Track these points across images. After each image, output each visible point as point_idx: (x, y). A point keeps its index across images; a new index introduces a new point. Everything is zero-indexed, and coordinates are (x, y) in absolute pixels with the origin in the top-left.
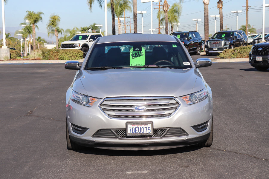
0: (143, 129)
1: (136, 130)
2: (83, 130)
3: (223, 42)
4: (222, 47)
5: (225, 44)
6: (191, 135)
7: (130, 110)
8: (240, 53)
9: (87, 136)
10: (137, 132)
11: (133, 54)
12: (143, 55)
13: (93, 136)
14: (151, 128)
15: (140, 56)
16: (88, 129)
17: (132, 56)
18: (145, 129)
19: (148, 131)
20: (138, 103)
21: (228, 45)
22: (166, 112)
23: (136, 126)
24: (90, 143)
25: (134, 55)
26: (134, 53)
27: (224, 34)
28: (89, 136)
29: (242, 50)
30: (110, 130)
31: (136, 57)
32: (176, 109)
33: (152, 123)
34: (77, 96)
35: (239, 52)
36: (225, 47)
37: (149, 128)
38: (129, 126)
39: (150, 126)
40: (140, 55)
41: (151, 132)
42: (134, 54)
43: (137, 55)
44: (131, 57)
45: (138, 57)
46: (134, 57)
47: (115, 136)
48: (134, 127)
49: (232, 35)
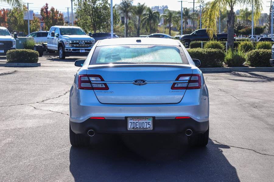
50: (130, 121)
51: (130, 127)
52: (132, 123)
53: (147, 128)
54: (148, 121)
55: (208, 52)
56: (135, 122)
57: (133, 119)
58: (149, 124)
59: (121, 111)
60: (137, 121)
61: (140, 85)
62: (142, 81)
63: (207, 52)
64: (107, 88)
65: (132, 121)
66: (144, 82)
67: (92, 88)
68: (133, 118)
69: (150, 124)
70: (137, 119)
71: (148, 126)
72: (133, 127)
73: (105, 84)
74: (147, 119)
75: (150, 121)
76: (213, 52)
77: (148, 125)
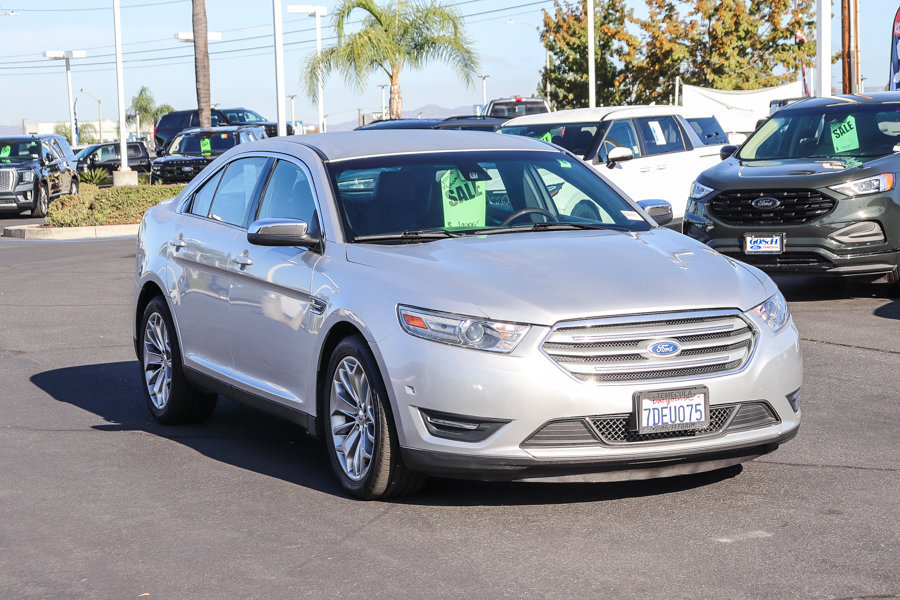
0: (681, 409)
1: (663, 416)
2: (485, 427)
3: (13, 173)
4: (10, 190)
5: (20, 179)
6: (787, 423)
7: (636, 355)
8: (118, 209)
9: (503, 447)
10: (666, 420)
11: (451, 192)
12: (481, 193)
13: (523, 445)
14: (702, 408)
15: (472, 197)
16: (507, 422)
17: (451, 197)
18: (688, 410)
19: (695, 416)
20: (655, 334)
21: (29, 183)
22: (733, 356)
23: (664, 404)
24: (512, 468)
25: (455, 195)
26: (454, 188)
27: (8, 148)
28: (512, 443)
29: (125, 197)
30: (581, 420)
31: (461, 199)
32: (748, 344)
33: (704, 390)
34: (438, 324)
35: (113, 206)
36: (20, 188)
37: (698, 407)
38: (646, 404)
39: (699, 399)
40: (473, 193)
41: (703, 419)
42: (455, 191)
43: (462, 195)
44: (446, 200)
45: (466, 199)
46: (454, 199)
47: (595, 438)
48: (659, 405)
49: (37, 149)
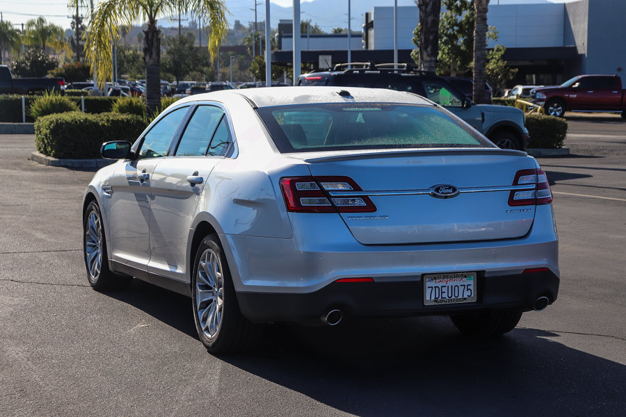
50: (429, 284)
51: (428, 298)
52: (434, 289)
53: (465, 299)
54: (466, 281)
55: (112, 120)
56: (439, 285)
57: (435, 278)
58: (468, 290)
59: (412, 261)
60: (444, 284)
61: (446, 197)
62: (450, 188)
63: (108, 121)
64: (370, 207)
65: (433, 284)
66: (454, 190)
67: (334, 209)
68: (435, 276)
69: (472, 287)
70: (444, 277)
71: (467, 294)
72: (435, 298)
73: (366, 198)
74: (465, 277)
75: (471, 282)
76: (123, 121)
77: (466, 292)
